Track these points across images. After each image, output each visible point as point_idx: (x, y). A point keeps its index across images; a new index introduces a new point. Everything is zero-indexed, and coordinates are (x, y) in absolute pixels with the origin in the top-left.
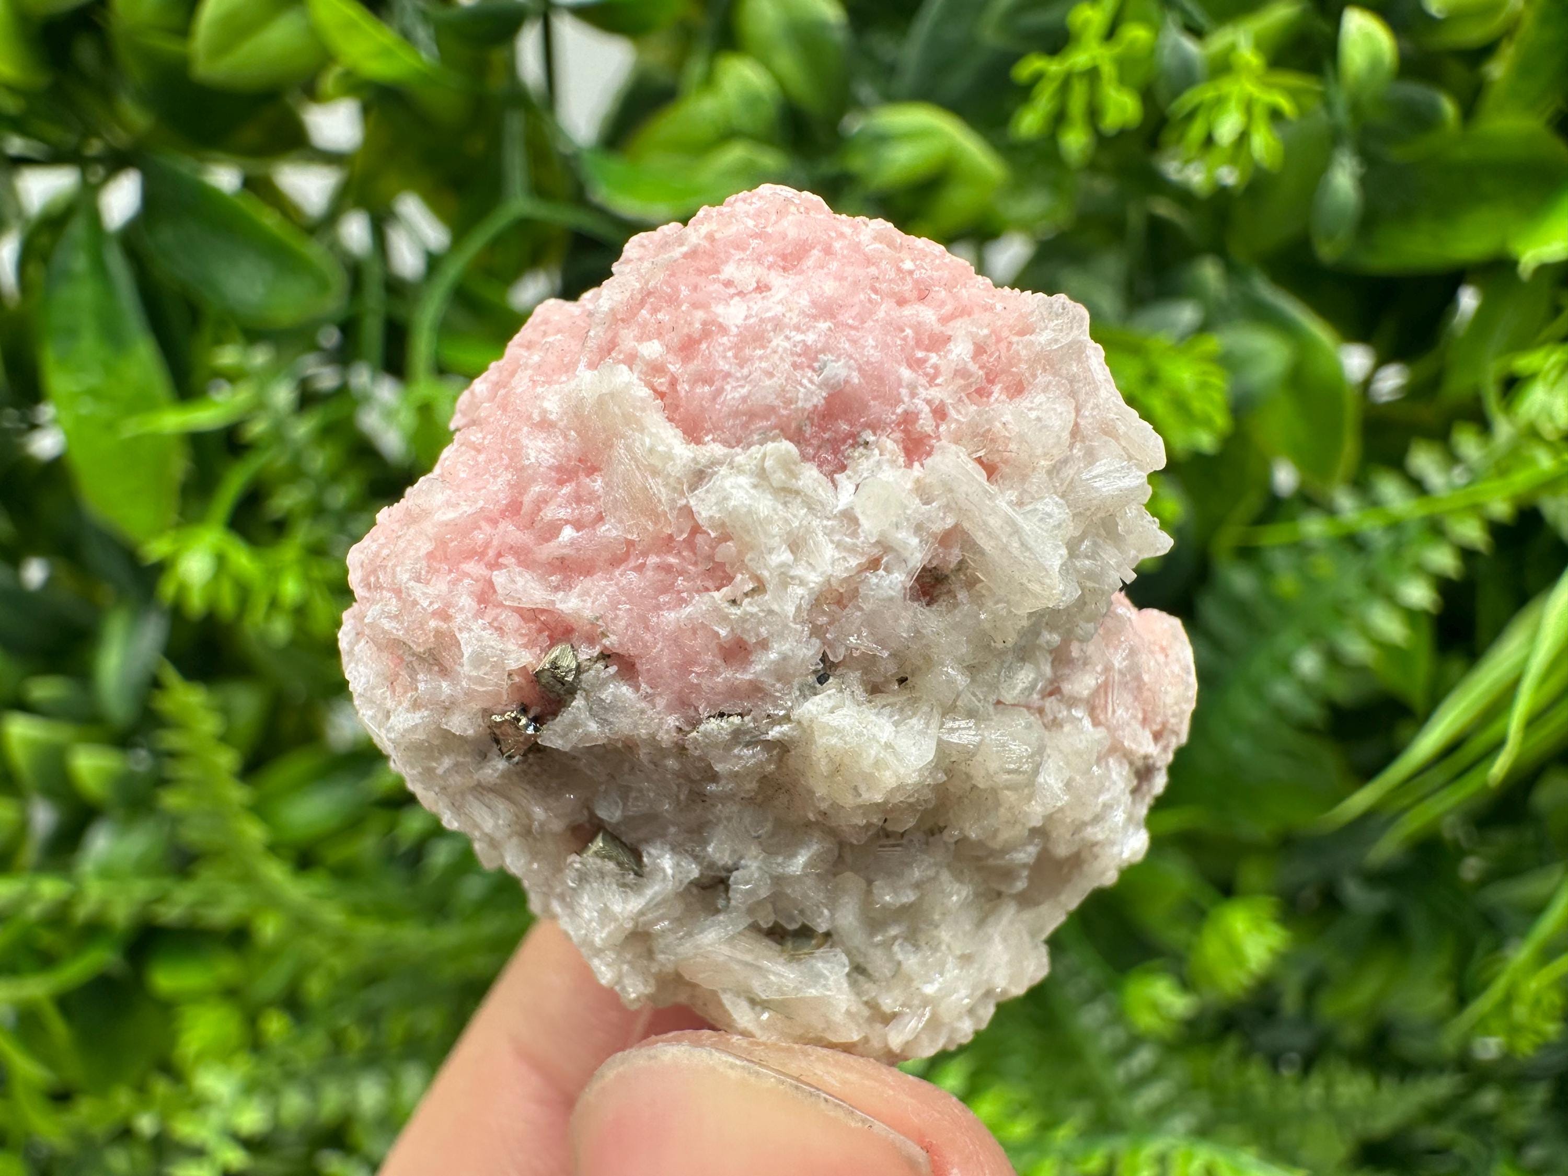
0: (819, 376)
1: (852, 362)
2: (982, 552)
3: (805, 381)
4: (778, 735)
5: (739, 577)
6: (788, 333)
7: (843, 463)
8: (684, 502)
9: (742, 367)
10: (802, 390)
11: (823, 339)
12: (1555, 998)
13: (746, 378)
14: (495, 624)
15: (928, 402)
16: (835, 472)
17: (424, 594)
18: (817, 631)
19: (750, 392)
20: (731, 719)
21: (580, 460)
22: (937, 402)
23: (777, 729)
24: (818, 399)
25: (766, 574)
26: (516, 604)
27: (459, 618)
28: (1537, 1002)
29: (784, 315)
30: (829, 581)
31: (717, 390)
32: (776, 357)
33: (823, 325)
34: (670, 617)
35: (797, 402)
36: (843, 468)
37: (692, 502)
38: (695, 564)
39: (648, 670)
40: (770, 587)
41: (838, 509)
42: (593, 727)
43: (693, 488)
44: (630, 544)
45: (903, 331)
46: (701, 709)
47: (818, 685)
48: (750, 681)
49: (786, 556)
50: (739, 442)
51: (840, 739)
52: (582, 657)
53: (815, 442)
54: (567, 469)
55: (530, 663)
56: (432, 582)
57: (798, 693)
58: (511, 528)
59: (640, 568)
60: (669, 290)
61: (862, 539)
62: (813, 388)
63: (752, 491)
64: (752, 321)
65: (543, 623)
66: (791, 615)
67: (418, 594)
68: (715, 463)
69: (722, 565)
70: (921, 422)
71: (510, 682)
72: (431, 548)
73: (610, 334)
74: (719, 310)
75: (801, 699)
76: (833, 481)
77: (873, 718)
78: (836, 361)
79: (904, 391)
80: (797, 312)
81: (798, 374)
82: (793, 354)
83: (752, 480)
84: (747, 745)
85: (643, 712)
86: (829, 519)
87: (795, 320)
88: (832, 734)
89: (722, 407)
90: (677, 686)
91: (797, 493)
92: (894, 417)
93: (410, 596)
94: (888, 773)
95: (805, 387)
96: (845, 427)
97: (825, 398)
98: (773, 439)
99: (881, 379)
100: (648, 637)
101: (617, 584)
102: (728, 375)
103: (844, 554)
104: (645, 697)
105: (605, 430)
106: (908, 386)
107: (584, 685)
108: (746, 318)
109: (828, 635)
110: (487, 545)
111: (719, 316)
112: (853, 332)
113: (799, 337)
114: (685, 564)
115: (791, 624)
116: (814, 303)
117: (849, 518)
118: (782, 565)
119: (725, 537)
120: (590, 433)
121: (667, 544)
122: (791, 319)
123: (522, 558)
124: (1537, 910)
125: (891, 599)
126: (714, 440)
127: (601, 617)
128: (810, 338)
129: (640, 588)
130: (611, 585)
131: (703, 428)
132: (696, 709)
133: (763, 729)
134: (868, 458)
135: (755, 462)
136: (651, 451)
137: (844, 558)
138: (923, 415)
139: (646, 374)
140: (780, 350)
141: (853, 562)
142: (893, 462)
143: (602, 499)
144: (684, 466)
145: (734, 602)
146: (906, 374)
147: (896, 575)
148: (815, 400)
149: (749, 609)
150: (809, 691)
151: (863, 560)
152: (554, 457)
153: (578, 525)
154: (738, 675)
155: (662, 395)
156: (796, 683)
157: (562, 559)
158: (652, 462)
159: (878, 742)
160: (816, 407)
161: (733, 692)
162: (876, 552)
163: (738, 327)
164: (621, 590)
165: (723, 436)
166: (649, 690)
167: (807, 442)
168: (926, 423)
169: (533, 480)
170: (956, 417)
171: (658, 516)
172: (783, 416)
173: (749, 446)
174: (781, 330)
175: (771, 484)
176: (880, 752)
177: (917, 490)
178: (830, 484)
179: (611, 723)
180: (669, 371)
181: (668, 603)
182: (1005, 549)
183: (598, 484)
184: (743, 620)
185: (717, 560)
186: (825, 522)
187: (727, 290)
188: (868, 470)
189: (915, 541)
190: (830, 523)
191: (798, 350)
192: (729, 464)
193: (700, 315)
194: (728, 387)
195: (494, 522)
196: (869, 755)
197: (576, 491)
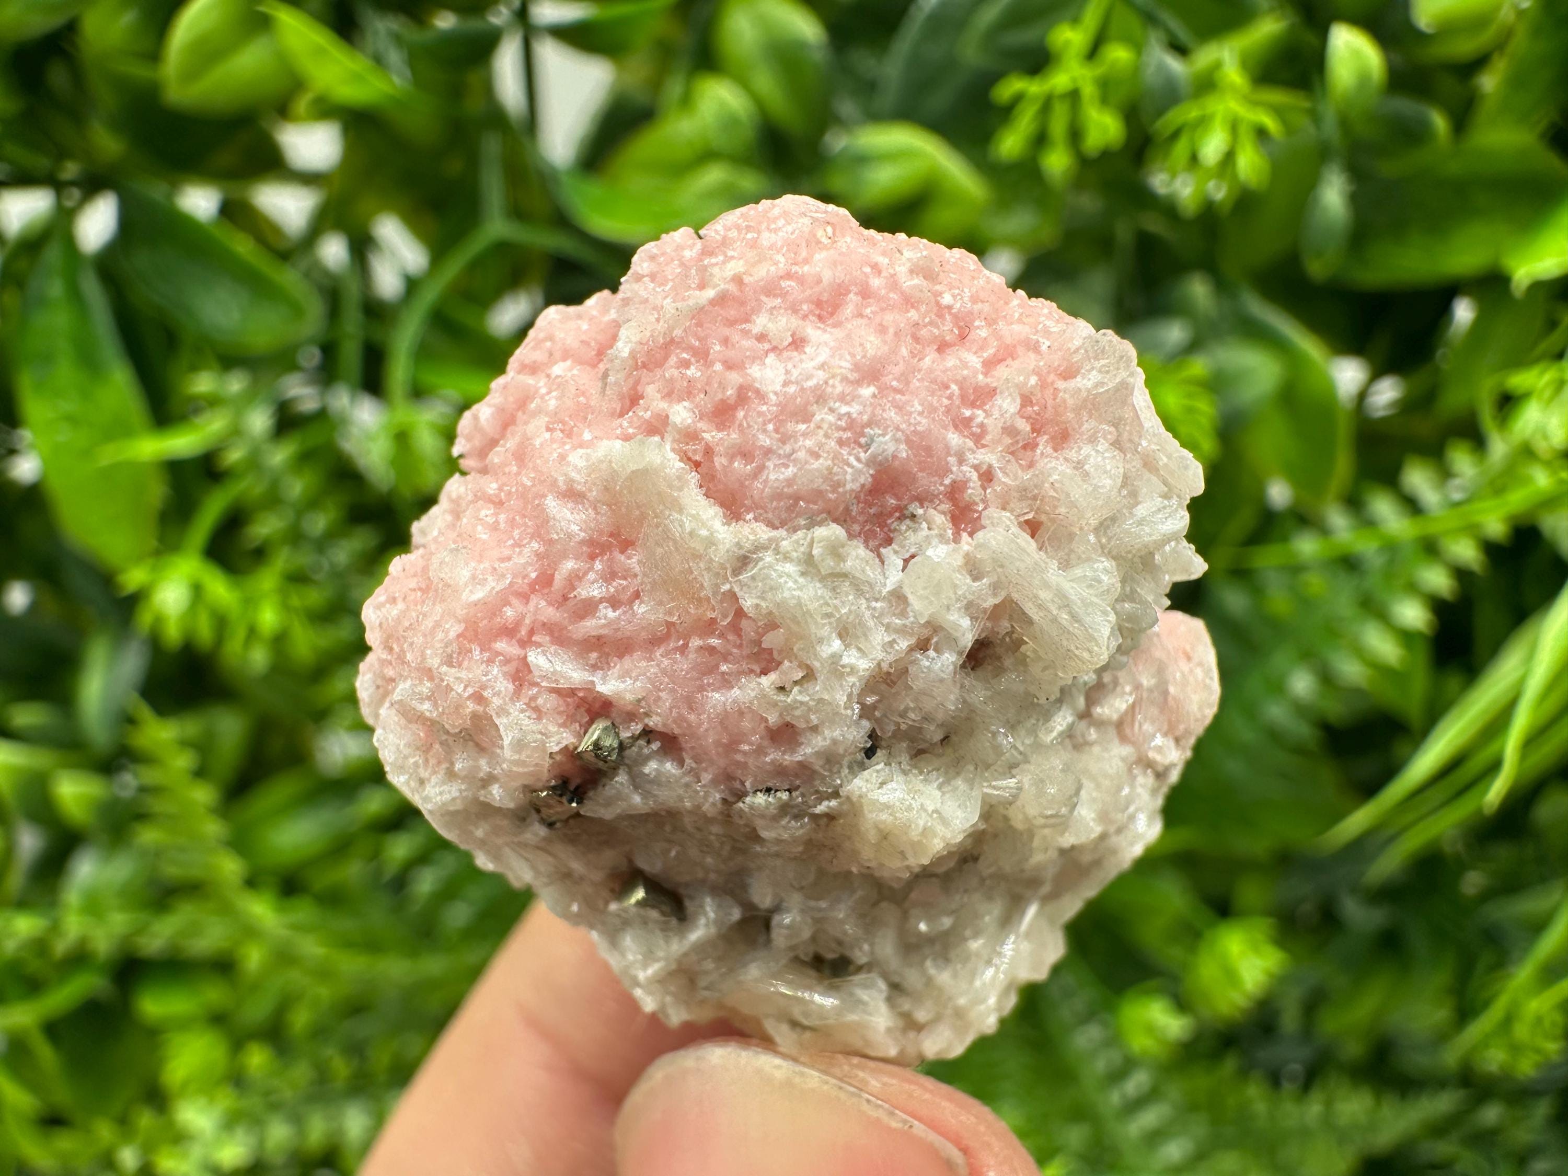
0: (866, 452)
1: (900, 433)
2: (1030, 622)
3: (852, 460)
4: (826, 810)
5: (786, 663)
6: (832, 404)
7: (889, 536)
8: (726, 587)
9: (784, 443)
10: (849, 470)
11: (869, 410)
12: (1558, 1018)
13: (789, 456)
14: (533, 705)
15: (976, 468)
16: (880, 545)
17: (457, 678)
18: (866, 712)
19: (795, 475)
20: (779, 794)
21: (611, 535)
22: (985, 467)
23: (825, 803)
24: (866, 479)
25: (817, 664)
26: (554, 685)
27: (496, 702)
28: (1539, 1020)
29: (826, 383)
30: (879, 664)
31: (757, 467)
32: (821, 432)
33: (867, 391)
34: (717, 698)
35: (845, 485)
36: (889, 541)
37: (736, 589)
38: (740, 646)
39: (693, 748)
40: (821, 678)
41: (887, 589)
42: (637, 799)
43: (737, 572)
44: (670, 625)
45: (947, 387)
46: (748, 784)
47: (866, 760)
48: (799, 762)
49: (837, 645)
50: (783, 524)
51: (891, 814)
52: (625, 735)
53: (861, 519)
54: (598, 543)
55: (573, 743)
56: (466, 663)
57: (847, 771)
58: (543, 603)
59: (683, 649)
60: (697, 343)
61: (912, 619)
62: (859, 466)
63: (801, 580)
64: (792, 389)
65: (581, 698)
66: (842, 703)
67: (452, 680)
68: (759, 548)
69: (770, 651)
70: (970, 491)
71: (551, 761)
72: (460, 631)
73: (631, 381)
74: (755, 371)
75: (850, 777)
76: (879, 556)
77: (920, 786)
78: (884, 435)
79: (952, 460)
80: (839, 378)
81: (844, 452)
82: (839, 428)
83: (799, 568)
84: (796, 817)
85: (687, 785)
86: (877, 600)
87: (839, 389)
88: (882, 810)
89: (765, 487)
90: (722, 762)
91: (845, 575)
92: (942, 488)
93: (442, 680)
94: (936, 841)
95: (853, 467)
96: (893, 501)
97: (872, 475)
98: (820, 524)
99: (928, 450)
100: (692, 717)
101: (658, 665)
102: (768, 452)
103: (893, 636)
104: (690, 772)
105: (638, 507)
106: (956, 455)
107: (627, 761)
108: (786, 384)
109: (876, 713)
110: (518, 623)
111: (754, 380)
112: (898, 397)
113: (844, 409)
114: (729, 647)
115: (843, 711)
116: (857, 367)
117: (898, 598)
118: (833, 656)
119: (772, 625)
120: (624, 510)
121: (709, 627)
122: (833, 386)
123: (556, 635)
124: (1539, 926)
125: (942, 681)
126: (756, 519)
127: (644, 698)
128: (854, 409)
129: (682, 671)
130: (652, 666)
131: (744, 505)
132: (743, 783)
133: (811, 803)
134: (915, 531)
135: (802, 549)
136: (691, 534)
137: (894, 641)
138: (972, 485)
139: (678, 441)
140: (825, 426)
141: (903, 644)
142: (942, 538)
143: (639, 578)
144: (728, 551)
145: (782, 689)
146: (954, 439)
147: (947, 655)
148: (862, 480)
149: (799, 698)
150: (858, 767)
151: (913, 641)
152: (585, 531)
153: (614, 603)
154: (786, 757)
155: (697, 465)
156: (845, 762)
157: (599, 638)
158: (693, 545)
159: (926, 811)
160: (863, 486)
161: (780, 771)
162: (926, 632)
163: (776, 393)
164: (664, 672)
165: (765, 515)
166: (694, 765)
167: (854, 520)
168: (974, 490)
169: (564, 556)
170: (1003, 480)
171: (700, 600)
172: (830, 500)
173: (795, 531)
174: (825, 401)
175: (819, 571)
176: (927, 822)
177: (966, 564)
178: (877, 560)
179: (655, 796)
180: (703, 439)
181: (713, 684)
182: (1055, 620)
183: (633, 561)
184: (791, 708)
185: (763, 646)
186: (874, 604)
187: (760, 346)
188: (916, 544)
189: (966, 622)
190: (878, 605)
191: (843, 423)
192: (774, 549)
193: (734, 378)
194: (770, 464)
195: (525, 598)
196: (917, 825)
197: (610, 567)
